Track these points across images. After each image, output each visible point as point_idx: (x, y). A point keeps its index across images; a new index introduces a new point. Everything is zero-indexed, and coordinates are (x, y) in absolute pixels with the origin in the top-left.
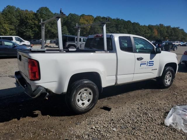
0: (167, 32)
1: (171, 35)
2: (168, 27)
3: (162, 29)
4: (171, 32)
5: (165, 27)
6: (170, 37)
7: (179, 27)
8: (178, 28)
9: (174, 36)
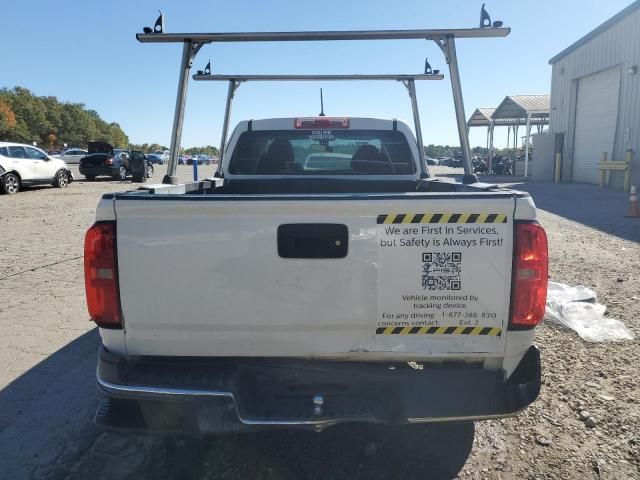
0: (49, 118)
1: (64, 129)
2: (50, 102)
3: (29, 106)
4: (63, 118)
5: (36, 100)
6: (61, 136)
7: (82, 105)
8: (80, 106)
9: (74, 132)
